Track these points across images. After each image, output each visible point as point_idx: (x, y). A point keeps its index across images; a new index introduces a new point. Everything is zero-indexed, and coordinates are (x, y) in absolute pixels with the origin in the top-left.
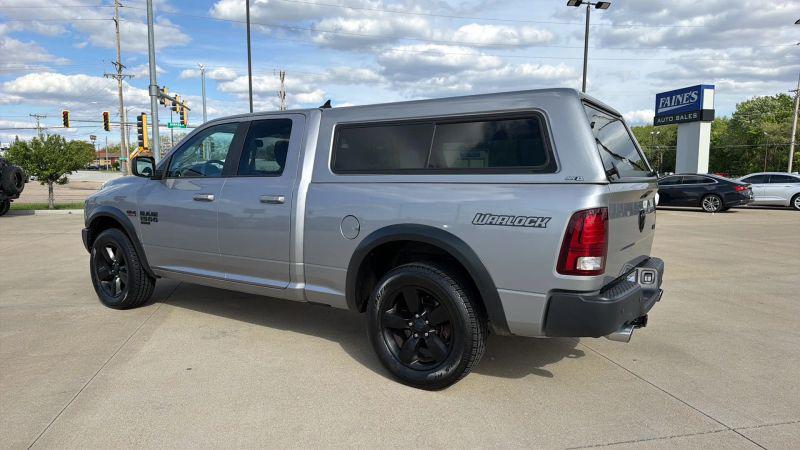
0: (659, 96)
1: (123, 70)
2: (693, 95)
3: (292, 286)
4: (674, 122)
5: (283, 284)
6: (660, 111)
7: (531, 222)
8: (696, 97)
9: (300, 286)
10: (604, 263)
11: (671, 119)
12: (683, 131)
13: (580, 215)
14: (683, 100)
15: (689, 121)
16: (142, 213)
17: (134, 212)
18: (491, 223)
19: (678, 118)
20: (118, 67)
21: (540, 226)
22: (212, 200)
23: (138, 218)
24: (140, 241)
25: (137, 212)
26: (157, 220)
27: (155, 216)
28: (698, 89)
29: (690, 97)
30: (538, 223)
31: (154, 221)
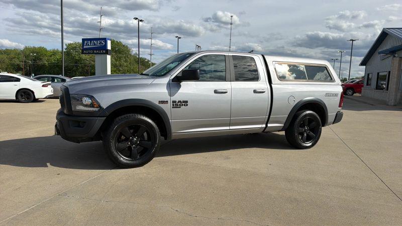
0: (83, 40)
2: (102, 42)
4: (93, 53)
5: (260, 126)
6: (85, 47)
8: (104, 43)
11: (92, 51)
12: (98, 58)
14: (98, 44)
15: (101, 54)
16: (174, 102)
17: (167, 102)
19: (95, 51)
22: (226, 92)
23: (170, 105)
24: (170, 118)
25: (169, 102)
26: (187, 105)
27: (185, 103)
28: (105, 40)
29: (101, 42)
30: (336, 95)
31: (185, 105)
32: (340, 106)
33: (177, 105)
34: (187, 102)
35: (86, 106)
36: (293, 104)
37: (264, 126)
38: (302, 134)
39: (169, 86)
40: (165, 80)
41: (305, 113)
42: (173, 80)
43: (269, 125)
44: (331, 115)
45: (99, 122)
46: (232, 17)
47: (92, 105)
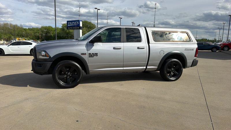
0: (68, 22)
5: (142, 68)
6: (68, 25)
12: (75, 32)
14: (75, 23)
16: (89, 54)
17: (86, 54)
22: (120, 49)
23: (87, 55)
24: (87, 63)
25: (87, 54)
26: (97, 56)
27: (96, 54)
28: (79, 21)
29: (77, 23)
30: (193, 50)
31: (96, 56)
32: (195, 56)
33: (91, 55)
34: (97, 54)
35: (43, 56)
36: (163, 55)
37: (145, 67)
38: (170, 72)
39: (87, 45)
40: (85, 42)
41: (171, 61)
42: (90, 42)
43: (148, 67)
44: (189, 62)
45: (49, 64)
46: (156, 4)
47: (45, 56)
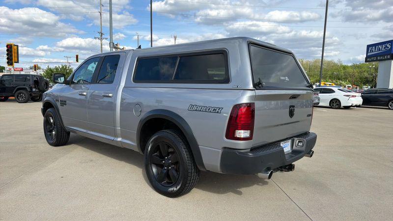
0: (368, 46)
1: (103, 35)
2: (388, 46)
3: (115, 139)
4: (377, 60)
5: (112, 138)
6: (369, 54)
7: (214, 110)
8: (390, 47)
9: (119, 139)
10: (251, 134)
11: (375, 58)
13: (237, 107)
14: (382, 48)
15: (385, 60)
16: (61, 101)
18: (196, 110)
19: (379, 58)
20: (100, 34)
21: (218, 112)
24: (60, 114)
25: (59, 100)
27: (65, 102)
28: (391, 42)
29: (386, 46)
30: (217, 111)
31: (65, 105)
37: (117, 139)
